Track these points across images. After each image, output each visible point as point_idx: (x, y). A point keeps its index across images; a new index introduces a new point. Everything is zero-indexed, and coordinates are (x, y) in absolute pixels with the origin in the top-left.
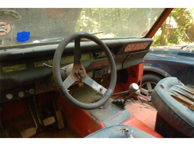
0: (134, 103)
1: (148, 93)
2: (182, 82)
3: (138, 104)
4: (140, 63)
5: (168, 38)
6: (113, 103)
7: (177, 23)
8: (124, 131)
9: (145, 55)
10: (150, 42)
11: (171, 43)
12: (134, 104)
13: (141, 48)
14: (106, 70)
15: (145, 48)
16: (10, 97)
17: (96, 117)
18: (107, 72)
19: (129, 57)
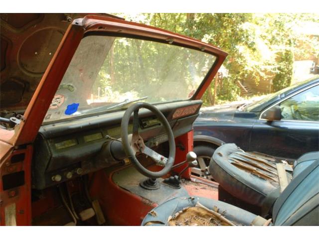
0: (186, 184)
1: (201, 172)
2: (241, 148)
3: (192, 185)
4: (190, 131)
5: (217, 93)
6: (165, 182)
7: (228, 70)
8: (190, 200)
9: (194, 121)
10: (199, 105)
11: (223, 99)
12: (186, 186)
13: (190, 113)
14: (152, 142)
15: (194, 112)
16: (58, 178)
17: (149, 199)
18: (155, 144)
19: (178, 124)
